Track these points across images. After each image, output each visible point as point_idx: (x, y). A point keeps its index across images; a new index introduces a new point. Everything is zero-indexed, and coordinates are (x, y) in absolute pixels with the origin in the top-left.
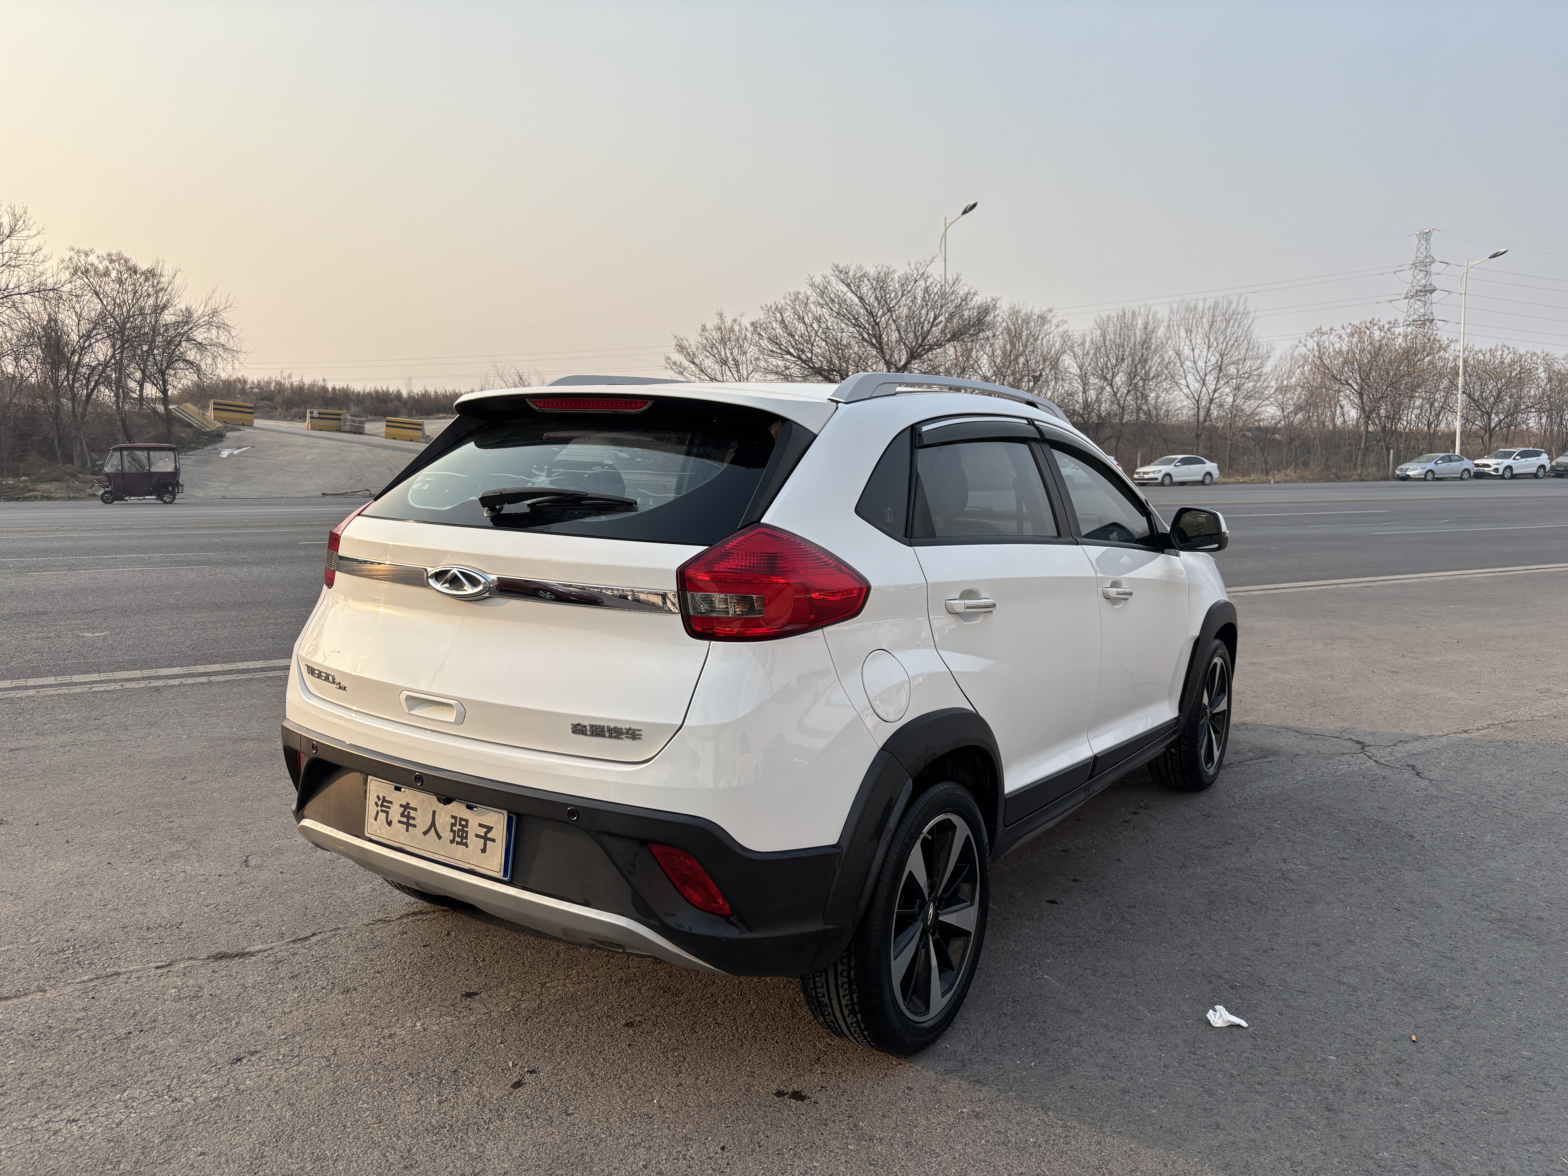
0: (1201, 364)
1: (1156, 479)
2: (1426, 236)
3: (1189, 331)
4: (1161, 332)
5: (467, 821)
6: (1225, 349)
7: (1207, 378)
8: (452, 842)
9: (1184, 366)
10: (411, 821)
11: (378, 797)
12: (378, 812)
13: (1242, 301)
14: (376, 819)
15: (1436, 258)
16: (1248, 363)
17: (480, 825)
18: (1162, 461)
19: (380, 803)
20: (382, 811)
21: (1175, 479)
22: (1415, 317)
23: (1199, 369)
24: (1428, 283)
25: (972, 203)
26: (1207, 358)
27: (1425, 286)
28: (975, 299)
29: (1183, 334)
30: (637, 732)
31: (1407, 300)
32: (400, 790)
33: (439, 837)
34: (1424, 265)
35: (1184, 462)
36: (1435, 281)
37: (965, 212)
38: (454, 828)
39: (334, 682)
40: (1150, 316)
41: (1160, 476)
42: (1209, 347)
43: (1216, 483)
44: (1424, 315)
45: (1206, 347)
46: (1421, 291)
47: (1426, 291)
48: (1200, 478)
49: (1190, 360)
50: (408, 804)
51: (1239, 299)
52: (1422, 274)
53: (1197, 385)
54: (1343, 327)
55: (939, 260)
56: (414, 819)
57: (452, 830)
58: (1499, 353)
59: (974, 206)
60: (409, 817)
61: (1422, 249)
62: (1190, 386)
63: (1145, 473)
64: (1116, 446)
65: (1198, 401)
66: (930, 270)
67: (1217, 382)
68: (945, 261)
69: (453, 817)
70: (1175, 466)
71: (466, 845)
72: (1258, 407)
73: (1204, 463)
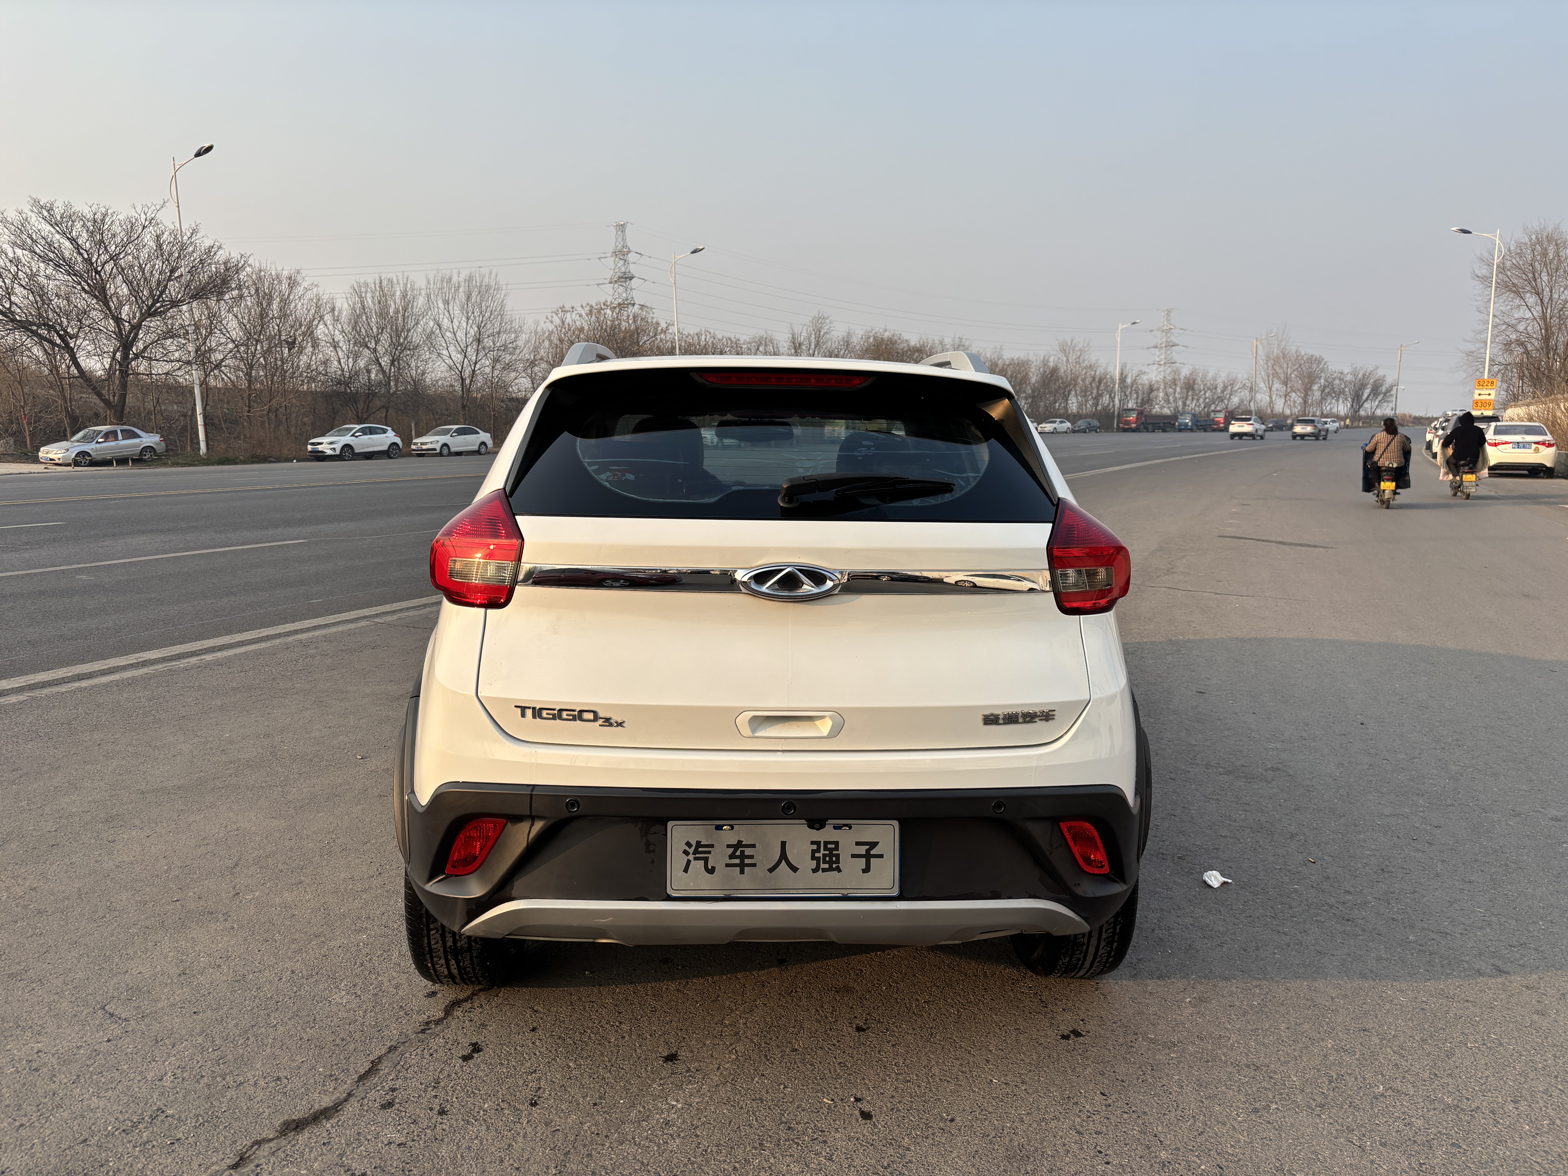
0: (460, 335)
1: (435, 449)
2: (622, 228)
3: (446, 302)
4: (421, 301)
5: (836, 843)
6: (482, 322)
7: (469, 349)
8: (815, 871)
9: (445, 337)
10: (747, 861)
11: (688, 844)
12: (689, 862)
13: (493, 276)
14: (686, 870)
15: (632, 249)
16: (503, 337)
17: (858, 844)
18: (438, 432)
19: (691, 850)
20: (695, 859)
21: (453, 449)
22: (620, 300)
23: (459, 339)
24: (627, 271)
25: (207, 145)
26: (465, 330)
27: (625, 273)
28: (219, 253)
29: (441, 305)
30: (1051, 713)
31: (612, 285)
32: (722, 829)
33: (794, 869)
34: (622, 253)
35: (460, 432)
36: (633, 269)
37: (198, 154)
38: (817, 855)
39: (596, 718)
40: (409, 285)
41: (438, 447)
42: (468, 319)
43: (489, 453)
44: (627, 300)
45: (464, 319)
46: (622, 278)
47: (626, 278)
48: (476, 448)
49: (450, 332)
50: (740, 842)
51: (490, 273)
52: (622, 262)
53: (459, 356)
54: (582, 306)
55: (172, 205)
56: (752, 857)
57: (813, 858)
58: (703, 337)
59: (210, 148)
60: (743, 856)
61: (620, 240)
62: (452, 357)
63: (422, 444)
64: (386, 416)
65: (461, 372)
66: (160, 216)
67: (477, 354)
68: (178, 207)
69: (813, 843)
70: (451, 436)
71: (838, 870)
72: (516, 378)
73: (479, 433)
